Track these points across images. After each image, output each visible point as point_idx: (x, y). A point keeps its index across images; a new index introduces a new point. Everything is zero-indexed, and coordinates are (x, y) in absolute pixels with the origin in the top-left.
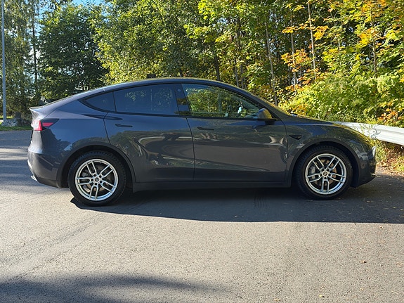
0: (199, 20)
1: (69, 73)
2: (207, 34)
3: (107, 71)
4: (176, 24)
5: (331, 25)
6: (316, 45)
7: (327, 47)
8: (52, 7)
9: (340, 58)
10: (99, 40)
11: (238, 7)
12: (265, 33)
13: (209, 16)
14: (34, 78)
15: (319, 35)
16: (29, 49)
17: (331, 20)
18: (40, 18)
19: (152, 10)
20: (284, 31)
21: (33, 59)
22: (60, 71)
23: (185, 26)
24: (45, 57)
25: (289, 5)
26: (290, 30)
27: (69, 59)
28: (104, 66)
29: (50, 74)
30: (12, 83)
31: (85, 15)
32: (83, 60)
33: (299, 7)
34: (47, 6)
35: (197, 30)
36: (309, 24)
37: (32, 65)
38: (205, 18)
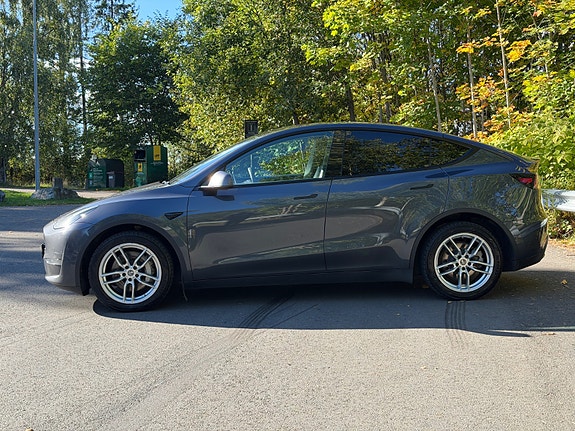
0: (324, 38)
1: (132, 121)
2: (336, 59)
3: (186, 116)
4: (290, 44)
5: (533, 39)
6: (510, 71)
7: (527, 74)
8: (107, 27)
9: (549, 89)
10: (174, 71)
11: (385, 16)
12: (426, 53)
13: (340, 30)
14: (82, 130)
15: (514, 55)
16: (75, 88)
17: (533, 31)
18: (90, 43)
19: (252, 23)
20: (460, 50)
21: (81, 101)
22: (118, 119)
23: (303, 47)
24: (97, 98)
25: (466, 11)
26: (467, 48)
27: (131, 101)
28: (182, 109)
29: (104, 123)
30: (49, 136)
31: (154, 36)
32: (152, 102)
33: (482, 12)
34: (100, 27)
35: (321, 51)
36: (498, 37)
37: (79, 110)
38: (334, 33)
